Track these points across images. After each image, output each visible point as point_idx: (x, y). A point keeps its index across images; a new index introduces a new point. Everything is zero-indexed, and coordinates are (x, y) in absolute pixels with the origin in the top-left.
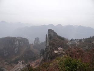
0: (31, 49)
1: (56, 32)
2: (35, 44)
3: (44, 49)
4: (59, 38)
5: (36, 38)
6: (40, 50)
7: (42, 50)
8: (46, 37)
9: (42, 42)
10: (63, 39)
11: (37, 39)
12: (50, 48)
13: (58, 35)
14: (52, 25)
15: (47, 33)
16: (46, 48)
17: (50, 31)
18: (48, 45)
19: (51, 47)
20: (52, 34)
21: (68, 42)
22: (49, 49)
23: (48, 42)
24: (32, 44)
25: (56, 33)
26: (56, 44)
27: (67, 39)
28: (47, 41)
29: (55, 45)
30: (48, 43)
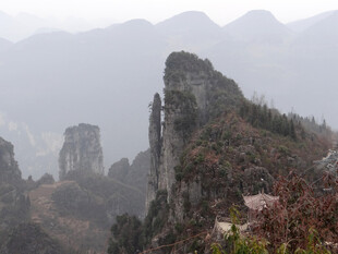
0: (35, 218)
1: (227, 73)
2: (64, 176)
3: (143, 216)
4: (252, 122)
5: (70, 131)
6: (112, 220)
7: (122, 220)
8: (155, 119)
9: (125, 161)
10: (287, 128)
11: (82, 139)
12: (187, 206)
13: (248, 96)
14: (196, 19)
15: (159, 87)
16: (155, 208)
17: (181, 66)
18: (167, 181)
19: (195, 190)
20: (199, 91)
21: (326, 147)
22: (180, 213)
23: (166, 153)
24: (47, 179)
25: (231, 86)
26: (228, 167)
27: (323, 127)
28: (157, 145)
29: (223, 174)
30: (169, 161)
